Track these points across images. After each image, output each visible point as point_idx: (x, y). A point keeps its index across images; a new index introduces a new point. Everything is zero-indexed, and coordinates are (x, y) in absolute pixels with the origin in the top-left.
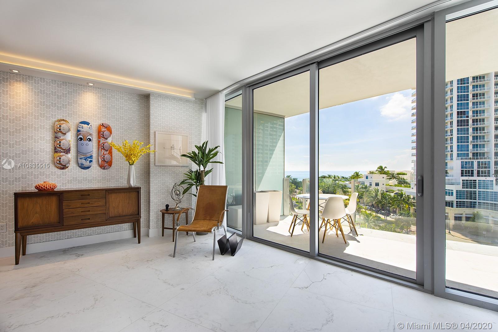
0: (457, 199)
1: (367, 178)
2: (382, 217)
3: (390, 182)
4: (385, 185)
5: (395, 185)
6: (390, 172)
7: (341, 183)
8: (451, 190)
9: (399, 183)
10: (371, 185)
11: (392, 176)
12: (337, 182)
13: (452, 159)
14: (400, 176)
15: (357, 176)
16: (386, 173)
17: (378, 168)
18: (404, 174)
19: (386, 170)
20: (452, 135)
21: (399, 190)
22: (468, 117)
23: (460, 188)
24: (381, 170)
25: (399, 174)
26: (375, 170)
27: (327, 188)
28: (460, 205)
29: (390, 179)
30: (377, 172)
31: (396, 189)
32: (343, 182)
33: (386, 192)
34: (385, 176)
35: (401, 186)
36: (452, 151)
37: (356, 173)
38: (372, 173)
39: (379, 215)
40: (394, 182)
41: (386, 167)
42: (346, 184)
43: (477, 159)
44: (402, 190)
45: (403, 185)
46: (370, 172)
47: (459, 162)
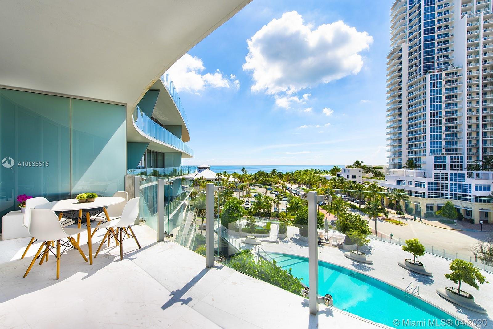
0: (428, 190)
1: (345, 171)
2: (357, 205)
3: (367, 175)
4: (361, 177)
5: (371, 178)
6: (367, 166)
7: (321, 175)
8: (423, 182)
9: (375, 176)
10: (348, 177)
11: (367, 169)
12: (318, 175)
13: (425, 155)
14: (376, 170)
15: (335, 170)
16: (364, 167)
17: (355, 163)
18: (380, 168)
19: (362, 164)
20: (425, 133)
21: (374, 182)
22: (440, 117)
23: (432, 180)
24: (358, 164)
25: (375, 168)
26: (352, 164)
27: (307, 180)
28: (431, 196)
29: (367, 172)
30: (354, 166)
31: (371, 182)
32: (323, 174)
33: (363, 183)
34: (361, 169)
35: (377, 179)
36: (425, 148)
37: (335, 167)
38: (349, 167)
39: (353, 203)
40: (370, 174)
41: (362, 162)
42: (326, 176)
43: (449, 154)
44: (377, 182)
45: (379, 178)
46: (348, 166)
47: (432, 157)
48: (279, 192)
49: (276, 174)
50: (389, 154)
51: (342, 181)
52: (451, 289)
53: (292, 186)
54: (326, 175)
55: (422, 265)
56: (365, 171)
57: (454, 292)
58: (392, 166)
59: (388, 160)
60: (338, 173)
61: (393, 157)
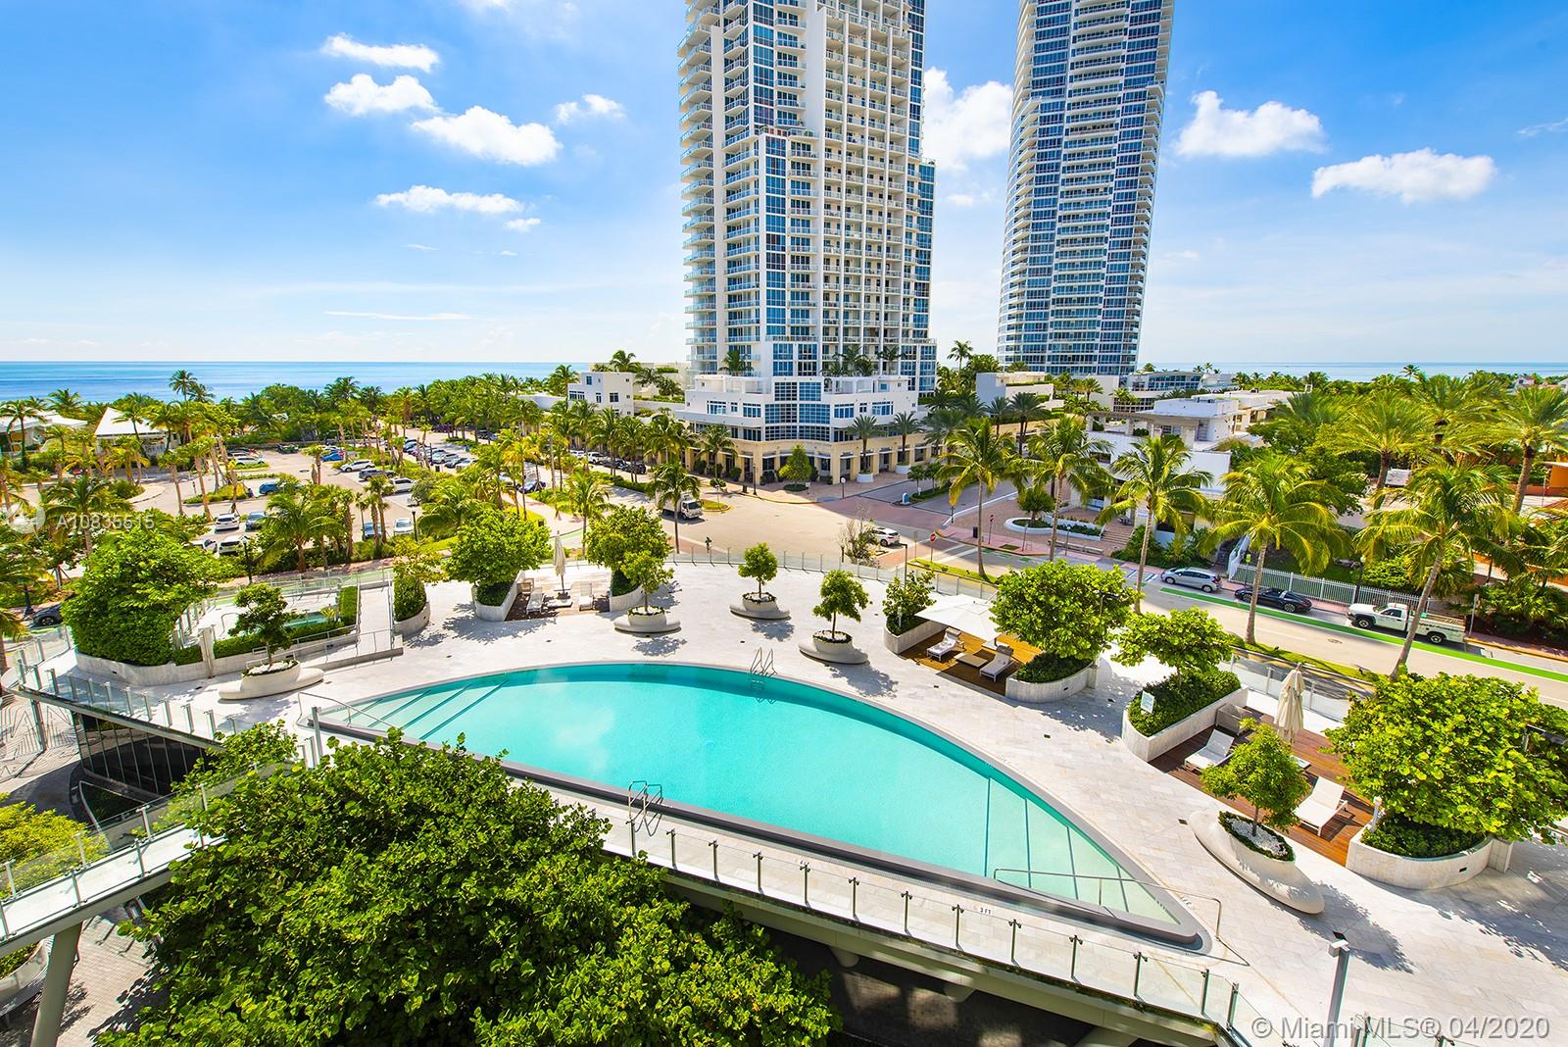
0: (767, 422)
1: (589, 381)
2: (627, 477)
3: (644, 390)
4: (632, 397)
5: (655, 398)
6: (643, 367)
7: (523, 396)
8: (757, 405)
9: (662, 393)
10: (599, 399)
11: (645, 375)
12: (512, 393)
13: (758, 339)
14: (664, 375)
15: (562, 378)
16: (635, 369)
17: (615, 357)
18: (672, 371)
19: (632, 360)
20: (758, 286)
21: (662, 410)
22: (784, 249)
23: (771, 399)
24: (623, 362)
25: (661, 371)
26: (608, 361)
27: (479, 412)
28: (773, 434)
29: (644, 382)
30: (612, 367)
31: (656, 407)
32: (529, 393)
33: (636, 414)
34: (630, 375)
35: (667, 400)
36: (758, 322)
37: (562, 368)
38: (601, 368)
39: (618, 473)
40: (651, 390)
41: (632, 354)
42: (536, 398)
43: (798, 339)
44: (668, 409)
45: (670, 397)
46: (597, 366)
47: (771, 344)
48: (378, 464)
49: (355, 395)
50: (692, 334)
51: (585, 411)
52: (821, 635)
53: (424, 438)
54: (538, 394)
55: (774, 599)
56: (640, 380)
57: (826, 640)
58: (697, 365)
59: (688, 351)
60: (571, 387)
61: (700, 344)
